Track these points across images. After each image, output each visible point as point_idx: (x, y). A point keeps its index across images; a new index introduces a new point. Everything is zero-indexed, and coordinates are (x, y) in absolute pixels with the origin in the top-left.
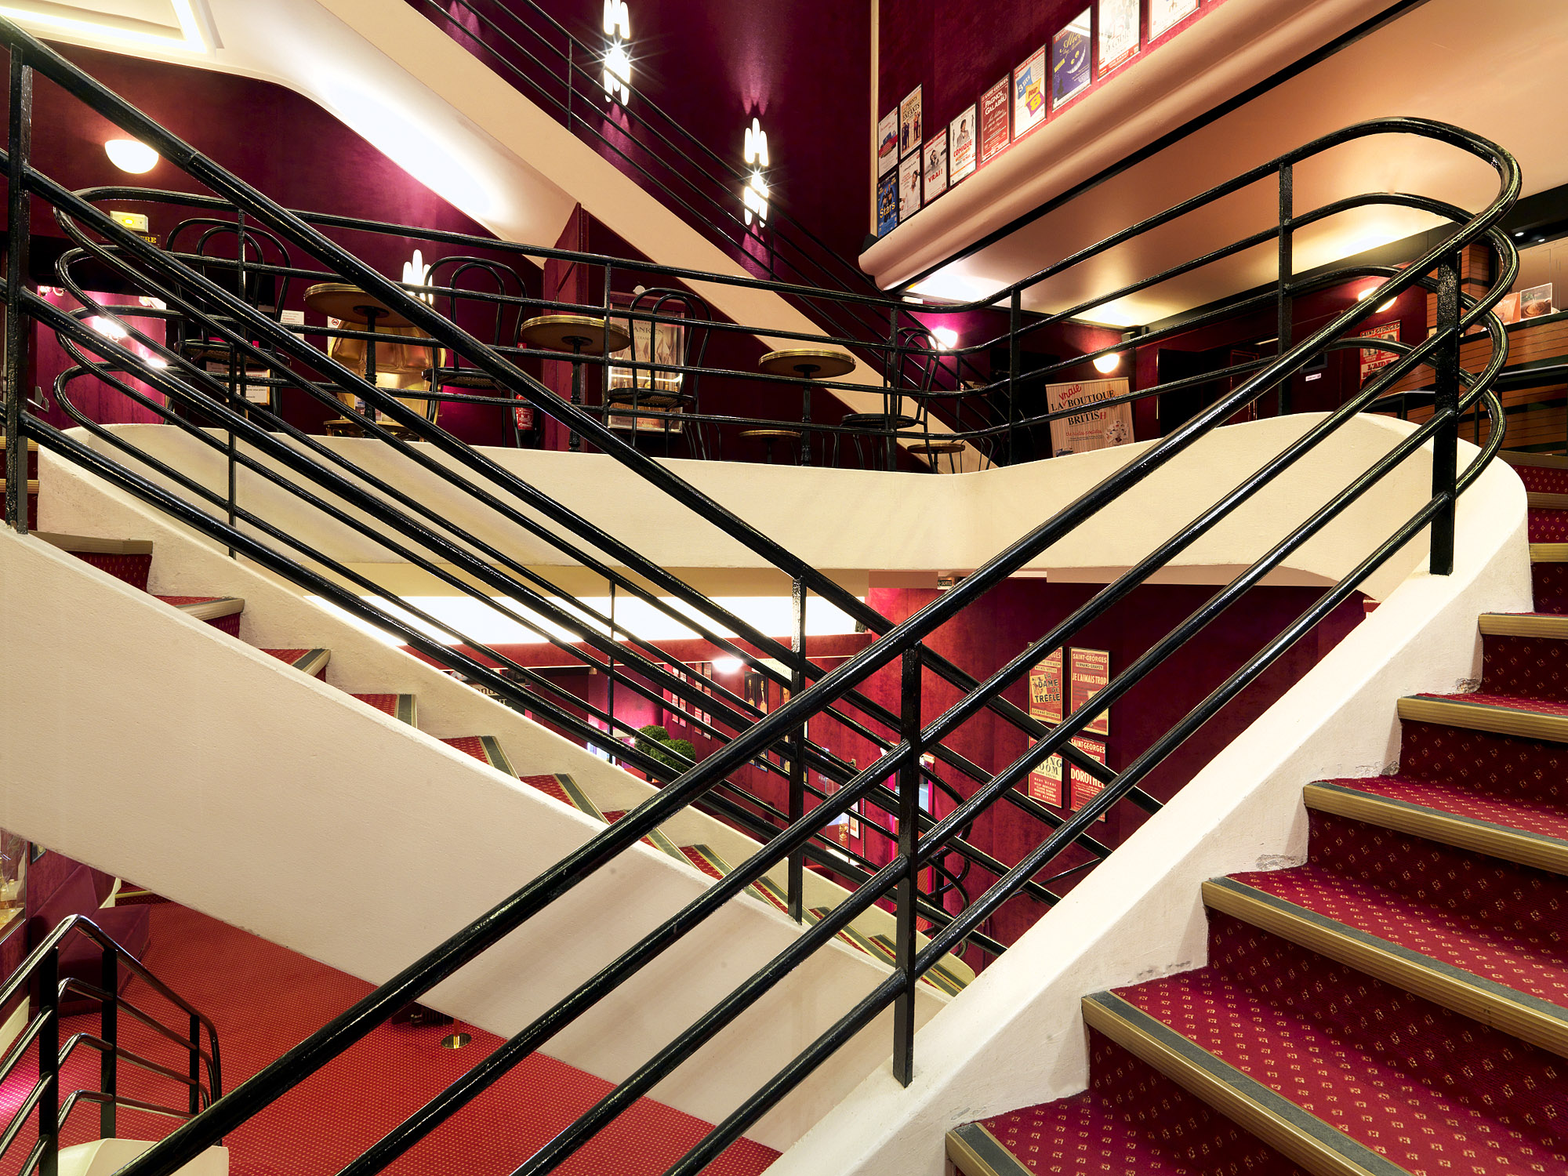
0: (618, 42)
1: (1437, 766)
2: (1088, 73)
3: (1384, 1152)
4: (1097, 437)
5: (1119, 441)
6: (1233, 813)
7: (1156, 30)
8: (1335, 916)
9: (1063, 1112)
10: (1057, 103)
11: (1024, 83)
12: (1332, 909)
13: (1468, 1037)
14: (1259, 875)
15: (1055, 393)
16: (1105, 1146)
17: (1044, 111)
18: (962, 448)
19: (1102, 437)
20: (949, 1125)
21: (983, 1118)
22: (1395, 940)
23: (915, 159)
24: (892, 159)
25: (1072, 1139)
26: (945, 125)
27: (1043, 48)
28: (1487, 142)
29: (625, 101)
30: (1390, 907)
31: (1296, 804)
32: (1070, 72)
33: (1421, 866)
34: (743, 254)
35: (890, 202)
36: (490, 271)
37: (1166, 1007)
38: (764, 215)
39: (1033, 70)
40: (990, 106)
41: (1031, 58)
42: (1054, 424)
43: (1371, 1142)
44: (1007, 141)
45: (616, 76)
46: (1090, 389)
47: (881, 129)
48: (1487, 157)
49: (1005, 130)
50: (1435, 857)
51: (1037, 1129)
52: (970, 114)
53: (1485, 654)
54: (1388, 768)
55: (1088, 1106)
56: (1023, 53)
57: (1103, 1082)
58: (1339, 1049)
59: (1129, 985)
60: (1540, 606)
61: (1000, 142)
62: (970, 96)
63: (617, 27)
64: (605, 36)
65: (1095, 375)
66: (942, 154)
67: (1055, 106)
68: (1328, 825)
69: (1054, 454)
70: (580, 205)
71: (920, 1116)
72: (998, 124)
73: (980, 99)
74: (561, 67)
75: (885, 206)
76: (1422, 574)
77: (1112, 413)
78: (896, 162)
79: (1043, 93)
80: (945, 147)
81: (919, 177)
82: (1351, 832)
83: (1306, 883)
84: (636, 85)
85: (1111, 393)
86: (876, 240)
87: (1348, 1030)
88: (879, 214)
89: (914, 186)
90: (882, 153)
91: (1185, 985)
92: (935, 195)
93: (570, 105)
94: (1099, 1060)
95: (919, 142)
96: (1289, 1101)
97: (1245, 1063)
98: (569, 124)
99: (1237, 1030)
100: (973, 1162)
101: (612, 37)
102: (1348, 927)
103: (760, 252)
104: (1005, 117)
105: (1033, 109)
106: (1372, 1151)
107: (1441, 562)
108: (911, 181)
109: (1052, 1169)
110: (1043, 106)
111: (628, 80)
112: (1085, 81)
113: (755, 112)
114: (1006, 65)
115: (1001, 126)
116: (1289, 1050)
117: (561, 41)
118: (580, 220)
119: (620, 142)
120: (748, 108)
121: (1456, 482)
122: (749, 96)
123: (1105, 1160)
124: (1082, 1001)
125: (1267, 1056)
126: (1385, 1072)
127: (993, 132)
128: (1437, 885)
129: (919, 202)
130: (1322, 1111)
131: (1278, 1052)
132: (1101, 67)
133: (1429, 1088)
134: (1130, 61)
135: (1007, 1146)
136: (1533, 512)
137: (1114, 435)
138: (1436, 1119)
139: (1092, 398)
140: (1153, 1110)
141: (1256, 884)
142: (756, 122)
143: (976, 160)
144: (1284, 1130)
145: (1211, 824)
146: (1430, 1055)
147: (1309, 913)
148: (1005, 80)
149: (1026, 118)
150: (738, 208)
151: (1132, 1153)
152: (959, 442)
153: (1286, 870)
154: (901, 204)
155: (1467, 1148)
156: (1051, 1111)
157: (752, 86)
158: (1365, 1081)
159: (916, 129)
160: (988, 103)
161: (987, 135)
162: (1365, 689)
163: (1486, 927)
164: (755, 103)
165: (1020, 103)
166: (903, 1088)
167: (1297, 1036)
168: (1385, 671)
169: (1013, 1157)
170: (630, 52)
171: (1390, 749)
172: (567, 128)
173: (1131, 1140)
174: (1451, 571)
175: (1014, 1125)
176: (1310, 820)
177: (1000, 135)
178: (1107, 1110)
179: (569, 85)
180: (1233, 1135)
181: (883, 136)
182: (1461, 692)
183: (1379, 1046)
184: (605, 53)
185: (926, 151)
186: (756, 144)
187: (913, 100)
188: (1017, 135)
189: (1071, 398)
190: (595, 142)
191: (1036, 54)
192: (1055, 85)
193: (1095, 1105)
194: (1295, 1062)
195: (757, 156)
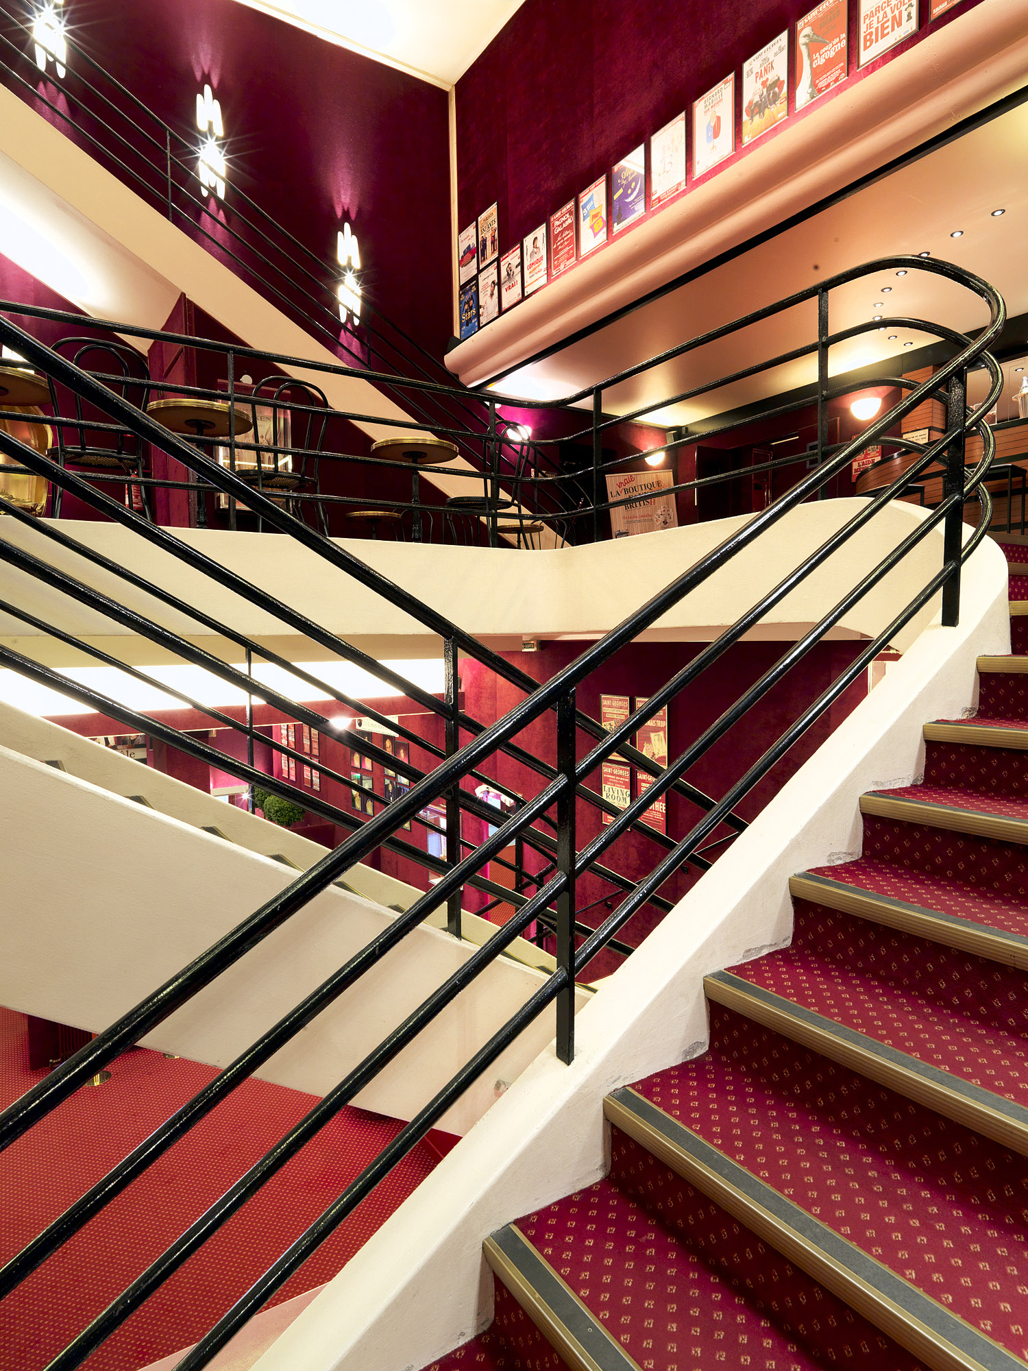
0: (212, 138)
1: (952, 775)
2: (642, 202)
3: (948, 1069)
4: (648, 521)
5: (666, 525)
6: (811, 820)
7: (699, 170)
8: (892, 895)
9: (692, 1070)
10: (617, 228)
11: (588, 207)
12: (889, 890)
13: (998, 977)
14: (830, 868)
15: (614, 483)
16: (730, 1093)
17: (605, 234)
18: (541, 529)
19: (652, 520)
20: (605, 1091)
21: (631, 1082)
22: (939, 909)
23: (492, 270)
24: (471, 269)
25: (704, 1091)
26: (519, 241)
27: (603, 178)
28: (979, 280)
29: (221, 194)
30: (928, 885)
31: (854, 811)
32: (627, 200)
33: (949, 852)
34: (340, 348)
35: (471, 308)
36: (112, 352)
37: (769, 978)
38: (358, 312)
39: (594, 196)
40: (559, 226)
41: (593, 186)
42: (612, 510)
43: (937, 1063)
44: (574, 258)
45: (211, 169)
46: (643, 478)
47: (462, 240)
48: (980, 292)
49: (572, 249)
50: (961, 844)
51: (675, 1086)
52: (541, 232)
53: (980, 688)
54: (916, 780)
55: (711, 1063)
56: (587, 181)
57: (721, 1043)
58: (900, 996)
59: (738, 964)
60: (1015, 651)
61: (568, 259)
62: (541, 216)
63: (210, 124)
64: (199, 132)
65: (645, 468)
66: (517, 267)
67: (615, 230)
68: (878, 826)
69: (614, 536)
70: (185, 295)
71: (583, 1087)
72: (566, 243)
73: (549, 220)
74: (160, 159)
75: (467, 312)
76: (935, 626)
77: (660, 501)
78: (475, 272)
79: (605, 217)
80: (519, 260)
81: (496, 287)
82: (896, 830)
83: (865, 872)
84: (233, 180)
85: (658, 483)
86: (459, 342)
87: (906, 982)
88: (461, 319)
89: (492, 295)
90: (462, 263)
91: (780, 960)
92: (511, 304)
93: (170, 196)
94: (718, 1025)
95: (496, 255)
96: (874, 1040)
97: (836, 1015)
98: (171, 215)
99: (825, 990)
100: (629, 1119)
101: (206, 133)
102: (904, 903)
103: (355, 345)
104: (572, 236)
105: (596, 231)
106: (939, 1069)
107: (950, 617)
108: (489, 290)
109: (693, 1115)
110: (605, 229)
111: (224, 174)
112: (640, 208)
113: (346, 216)
114: (572, 190)
115: (568, 245)
116: (866, 1002)
117: (160, 134)
118: (185, 310)
119: (219, 234)
120: (339, 213)
121: (961, 551)
122: (340, 202)
123: (731, 1103)
124: (704, 980)
125: (851, 1008)
126: (937, 1010)
127: (561, 249)
128: (961, 866)
129: (497, 310)
130: (899, 1044)
131: (858, 1004)
132: (653, 198)
133: (969, 1018)
134: (678, 194)
135: (654, 1103)
136: (1013, 578)
137: (662, 519)
138: (978, 1040)
139: (643, 487)
140: (765, 1059)
141: (829, 876)
142: (347, 226)
143: (547, 273)
144: (875, 1061)
145: (795, 831)
146: (969, 993)
147: (873, 895)
148: (571, 204)
149: (590, 239)
150: (332, 304)
151: (751, 1095)
152: (538, 523)
153: (848, 863)
154: (481, 310)
155: (1003, 1059)
156: (683, 1070)
157: (342, 192)
158: (924, 1018)
159: (493, 242)
160: (557, 223)
161: (557, 252)
162: (902, 717)
163: (999, 894)
164: (346, 209)
165: (585, 225)
166: (565, 1065)
167: (869, 990)
168: (914, 704)
169: (660, 1110)
170: (225, 148)
171: (918, 764)
172: (168, 218)
173: (748, 1085)
174: (958, 623)
175: (656, 1085)
176: (864, 823)
177: (568, 253)
178: (726, 1065)
179: (169, 176)
180: (832, 1071)
181: (463, 247)
182: (965, 717)
183: (930, 991)
184: (199, 149)
185: (502, 263)
186: (348, 248)
187: (490, 215)
188: (582, 253)
189: (627, 486)
190: (194, 232)
191: (597, 182)
192: (614, 211)
193: (716, 1062)
194: (871, 1010)
195: (350, 259)
